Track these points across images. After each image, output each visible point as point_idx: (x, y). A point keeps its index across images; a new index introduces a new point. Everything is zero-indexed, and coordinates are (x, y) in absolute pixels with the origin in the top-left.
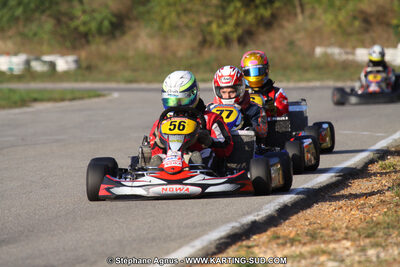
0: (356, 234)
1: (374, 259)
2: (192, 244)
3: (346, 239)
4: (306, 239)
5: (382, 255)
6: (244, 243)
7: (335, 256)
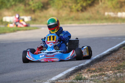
0: (114, 69)
1: (119, 76)
2: (63, 73)
3: (111, 70)
4: (98, 71)
5: (121, 75)
6: (79, 72)
7: (107, 76)
